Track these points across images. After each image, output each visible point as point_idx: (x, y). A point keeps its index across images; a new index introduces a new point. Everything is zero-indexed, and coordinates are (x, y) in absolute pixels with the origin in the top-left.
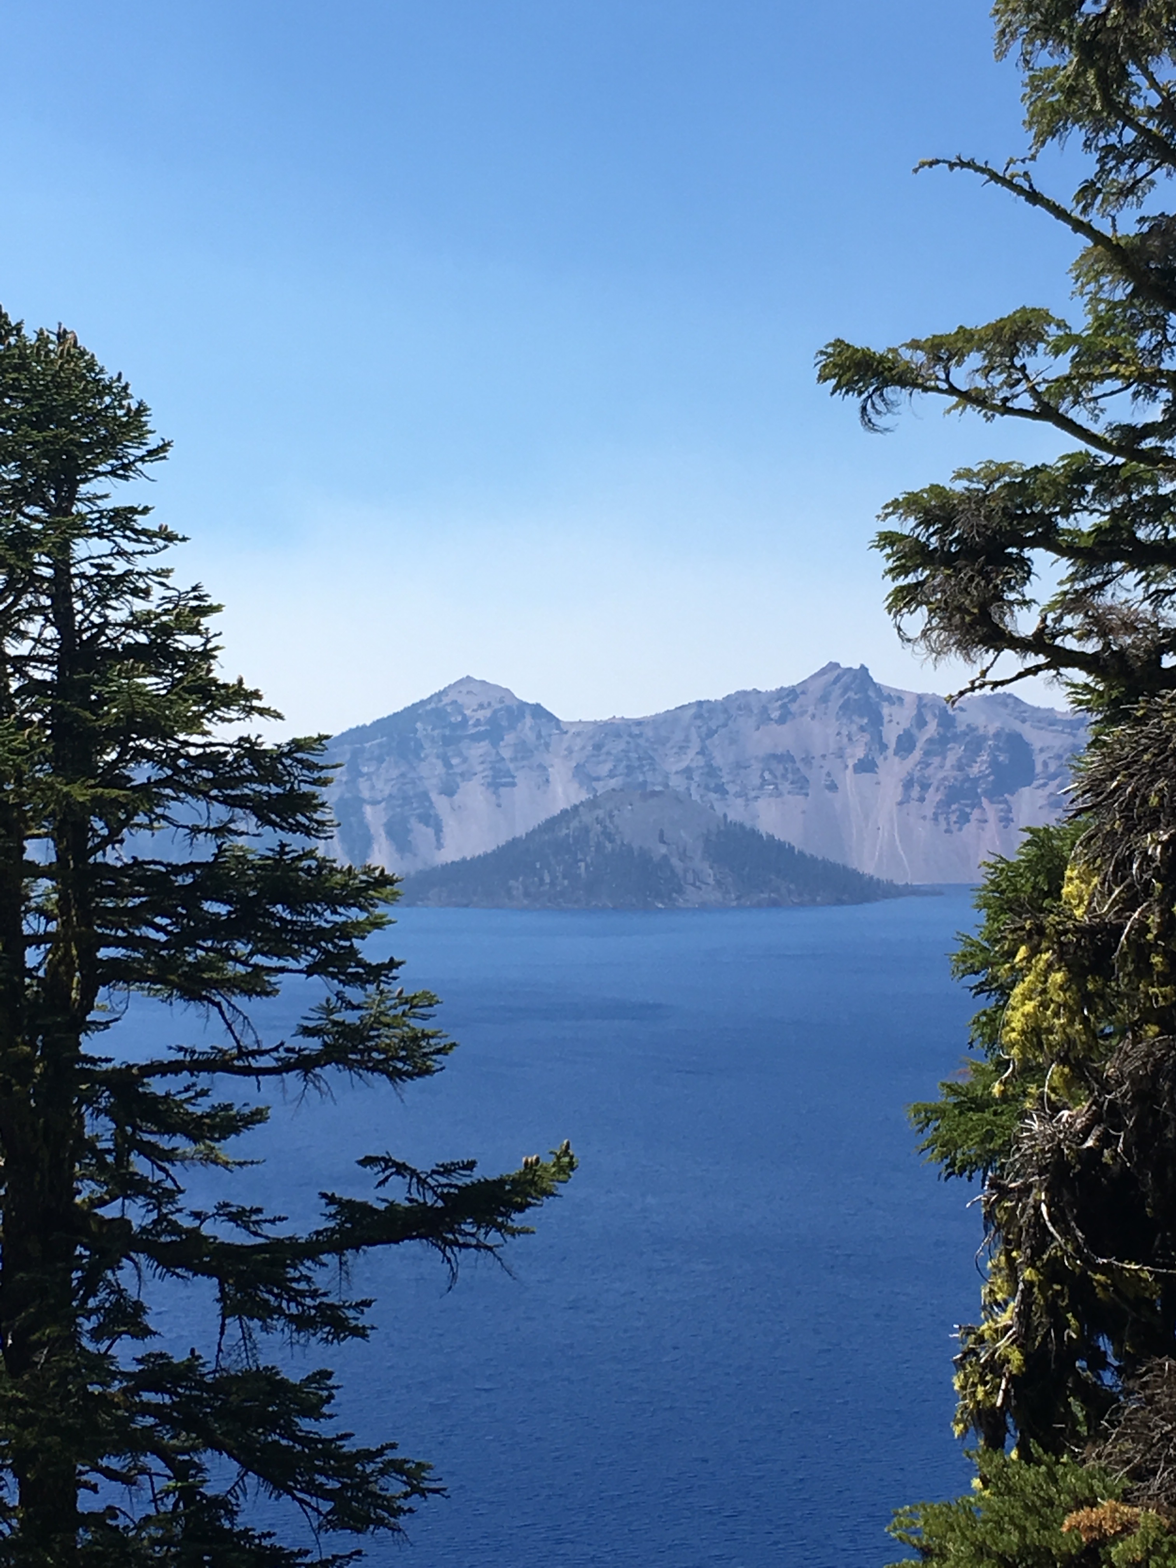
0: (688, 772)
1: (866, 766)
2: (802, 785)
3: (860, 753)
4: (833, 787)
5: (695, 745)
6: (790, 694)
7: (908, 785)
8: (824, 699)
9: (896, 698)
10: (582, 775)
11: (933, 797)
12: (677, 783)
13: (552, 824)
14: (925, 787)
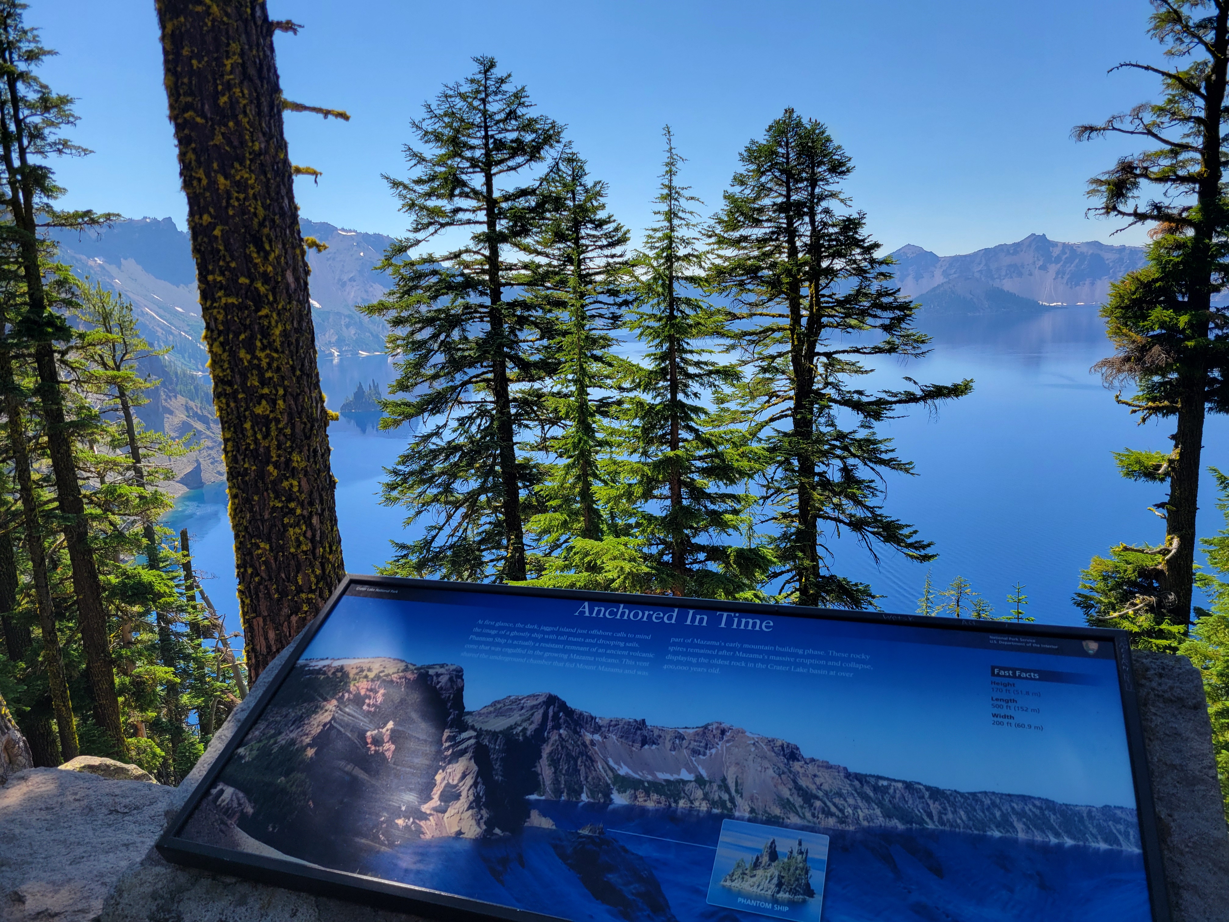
0: (980, 271)
1: (1043, 268)
2: (1020, 275)
3: (1041, 263)
4: (1031, 274)
5: (984, 262)
6: (1017, 245)
7: (1057, 273)
8: (1030, 245)
9: (1055, 244)
10: (945, 273)
11: (1066, 277)
12: (977, 275)
13: (934, 289)
14: (1064, 274)
